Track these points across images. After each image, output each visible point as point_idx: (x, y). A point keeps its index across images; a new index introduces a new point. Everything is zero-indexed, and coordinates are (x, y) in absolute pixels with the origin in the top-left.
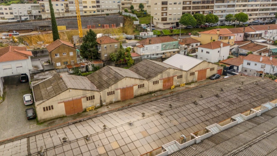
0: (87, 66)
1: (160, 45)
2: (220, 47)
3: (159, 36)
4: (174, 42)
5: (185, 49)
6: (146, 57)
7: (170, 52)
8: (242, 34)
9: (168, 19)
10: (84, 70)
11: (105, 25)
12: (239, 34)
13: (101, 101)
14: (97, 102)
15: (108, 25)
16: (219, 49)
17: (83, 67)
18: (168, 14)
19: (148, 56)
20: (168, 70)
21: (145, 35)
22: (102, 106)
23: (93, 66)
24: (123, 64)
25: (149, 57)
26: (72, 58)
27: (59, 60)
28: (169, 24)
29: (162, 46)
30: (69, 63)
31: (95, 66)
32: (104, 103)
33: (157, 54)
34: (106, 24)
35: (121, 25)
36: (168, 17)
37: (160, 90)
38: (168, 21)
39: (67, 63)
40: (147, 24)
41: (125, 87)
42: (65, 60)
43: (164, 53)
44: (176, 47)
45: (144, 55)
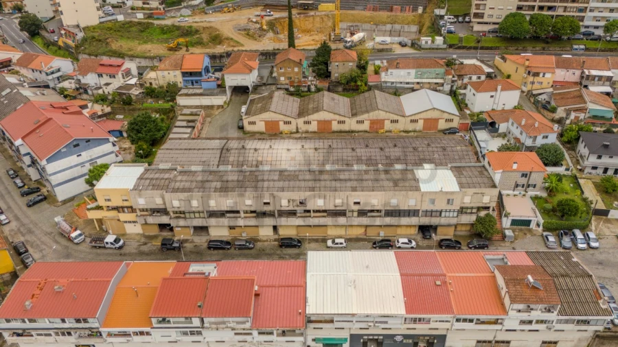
0: (309, 86)
1: (413, 72)
2: (496, 90)
3: (451, 46)
4: (437, 69)
5: (453, 81)
6: (389, 84)
7: (429, 83)
8: (578, 73)
9: (486, 16)
10: (306, 89)
11: (395, 7)
12: (571, 71)
13: (297, 128)
14: (293, 128)
15: (399, 7)
16: (493, 94)
17: (305, 86)
18: (487, 7)
19: (393, 83)
20: (377, 112)
21: (426, 42)
22: (297, 132)
23: (316, 86)
24: (353, 90)
25: (394, 85)
26: (297, 74)
27: (283, 74)
28: (486, 23)
29: (416, 72)
30: (293, 79)
31: (318, 87)
32: (300, 131)
33: (408, 83)
34: (396, 5)
35: (420, 10)
36: (487, 12)
37: (366, 131)
38: (486, 19)
39: (291, 78)
40: (457, 16)
41: (323, 119)
42: (289, 76)
43: (418, 83)
44: (439, 76)
45: (386, 82)
